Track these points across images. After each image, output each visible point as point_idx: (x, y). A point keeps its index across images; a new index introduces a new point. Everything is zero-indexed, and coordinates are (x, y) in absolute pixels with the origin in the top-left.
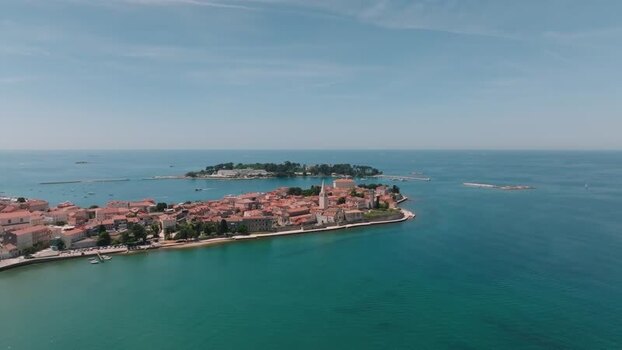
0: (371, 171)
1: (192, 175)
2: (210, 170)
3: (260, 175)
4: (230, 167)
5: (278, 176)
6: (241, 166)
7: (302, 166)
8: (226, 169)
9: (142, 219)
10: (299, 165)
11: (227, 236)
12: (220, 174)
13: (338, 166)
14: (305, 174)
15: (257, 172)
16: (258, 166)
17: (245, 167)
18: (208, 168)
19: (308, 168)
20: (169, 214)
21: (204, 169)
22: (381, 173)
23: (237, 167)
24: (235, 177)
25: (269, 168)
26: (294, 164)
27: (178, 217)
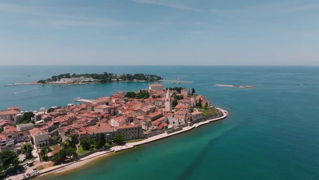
0: (156, 78)
1: (43, 82)
2: (55, 79)
3: (90, 81)
4: (68, 76)
5: (102, 82)
6: (74, 76)
7: (114, 75)
8: (66, 77)
9: (10, 137)
10: (112, 74)
11: (107, 148)
12: (62, 81)
13: (137, 75)
14: (118, 80)
15: (87, 79)
16: (87, 76)
17: (79, 76)
18: (53, 77)
19: (118, 76)
20: (39, 126)
21: (51, 78)
22: (162, 79)
23: (73, 76)
24: (74, 82)
25: (95, 76)
26: (110, 74)
27: (50, 130)
